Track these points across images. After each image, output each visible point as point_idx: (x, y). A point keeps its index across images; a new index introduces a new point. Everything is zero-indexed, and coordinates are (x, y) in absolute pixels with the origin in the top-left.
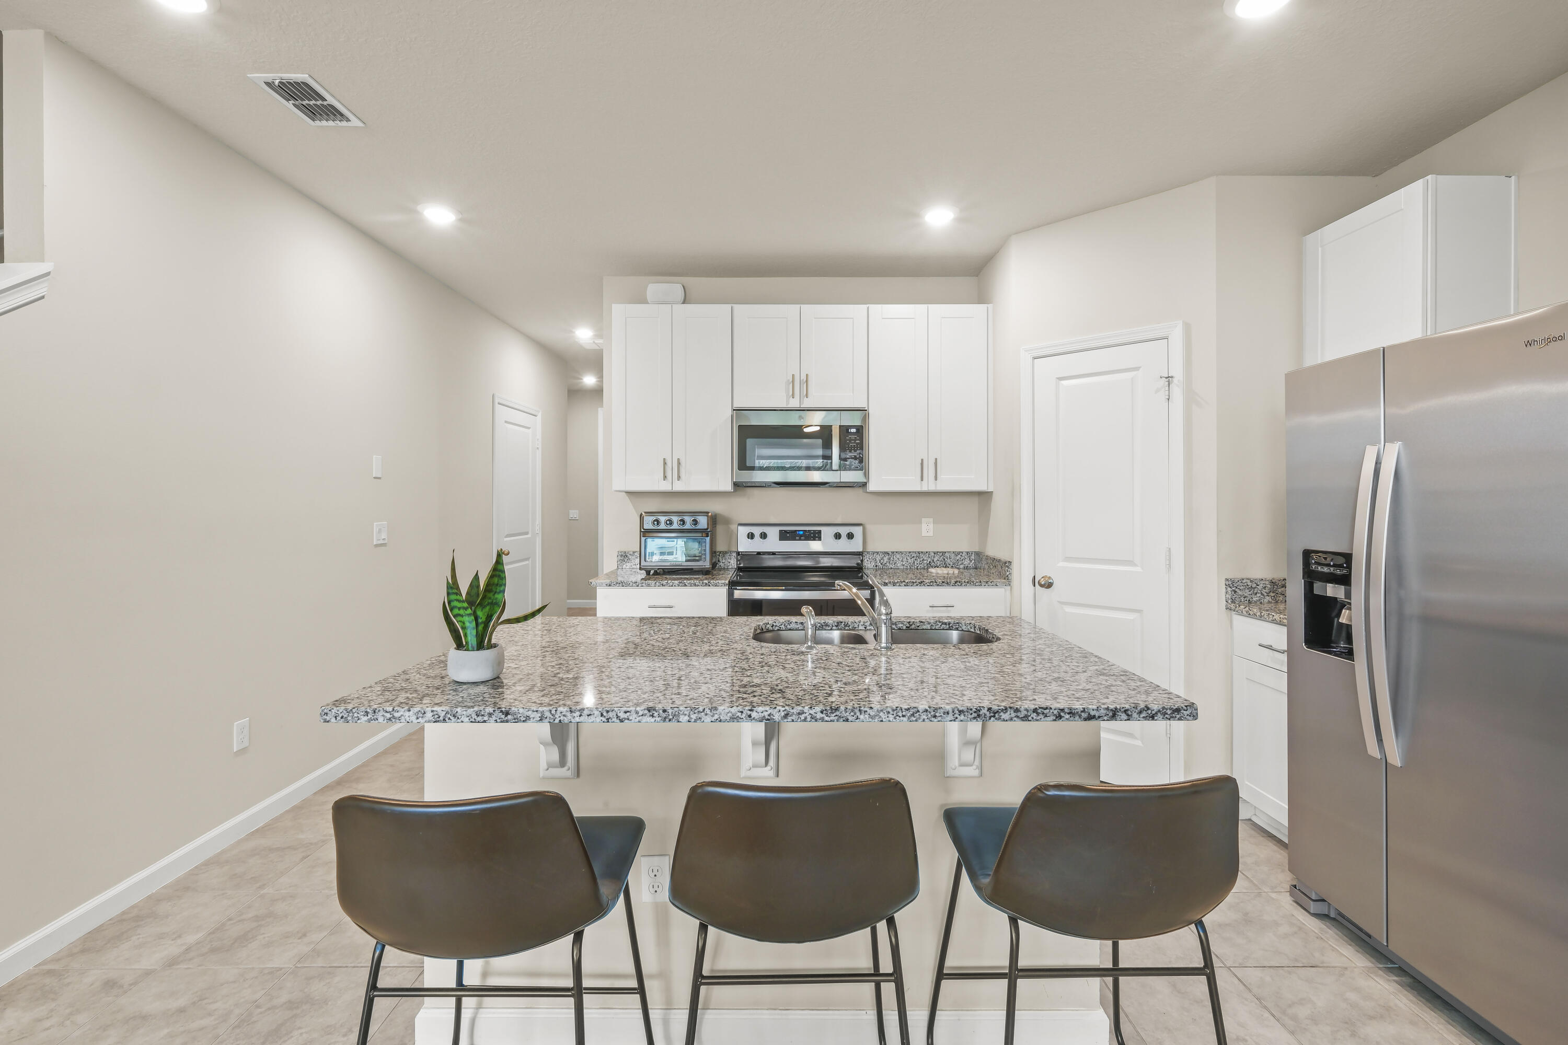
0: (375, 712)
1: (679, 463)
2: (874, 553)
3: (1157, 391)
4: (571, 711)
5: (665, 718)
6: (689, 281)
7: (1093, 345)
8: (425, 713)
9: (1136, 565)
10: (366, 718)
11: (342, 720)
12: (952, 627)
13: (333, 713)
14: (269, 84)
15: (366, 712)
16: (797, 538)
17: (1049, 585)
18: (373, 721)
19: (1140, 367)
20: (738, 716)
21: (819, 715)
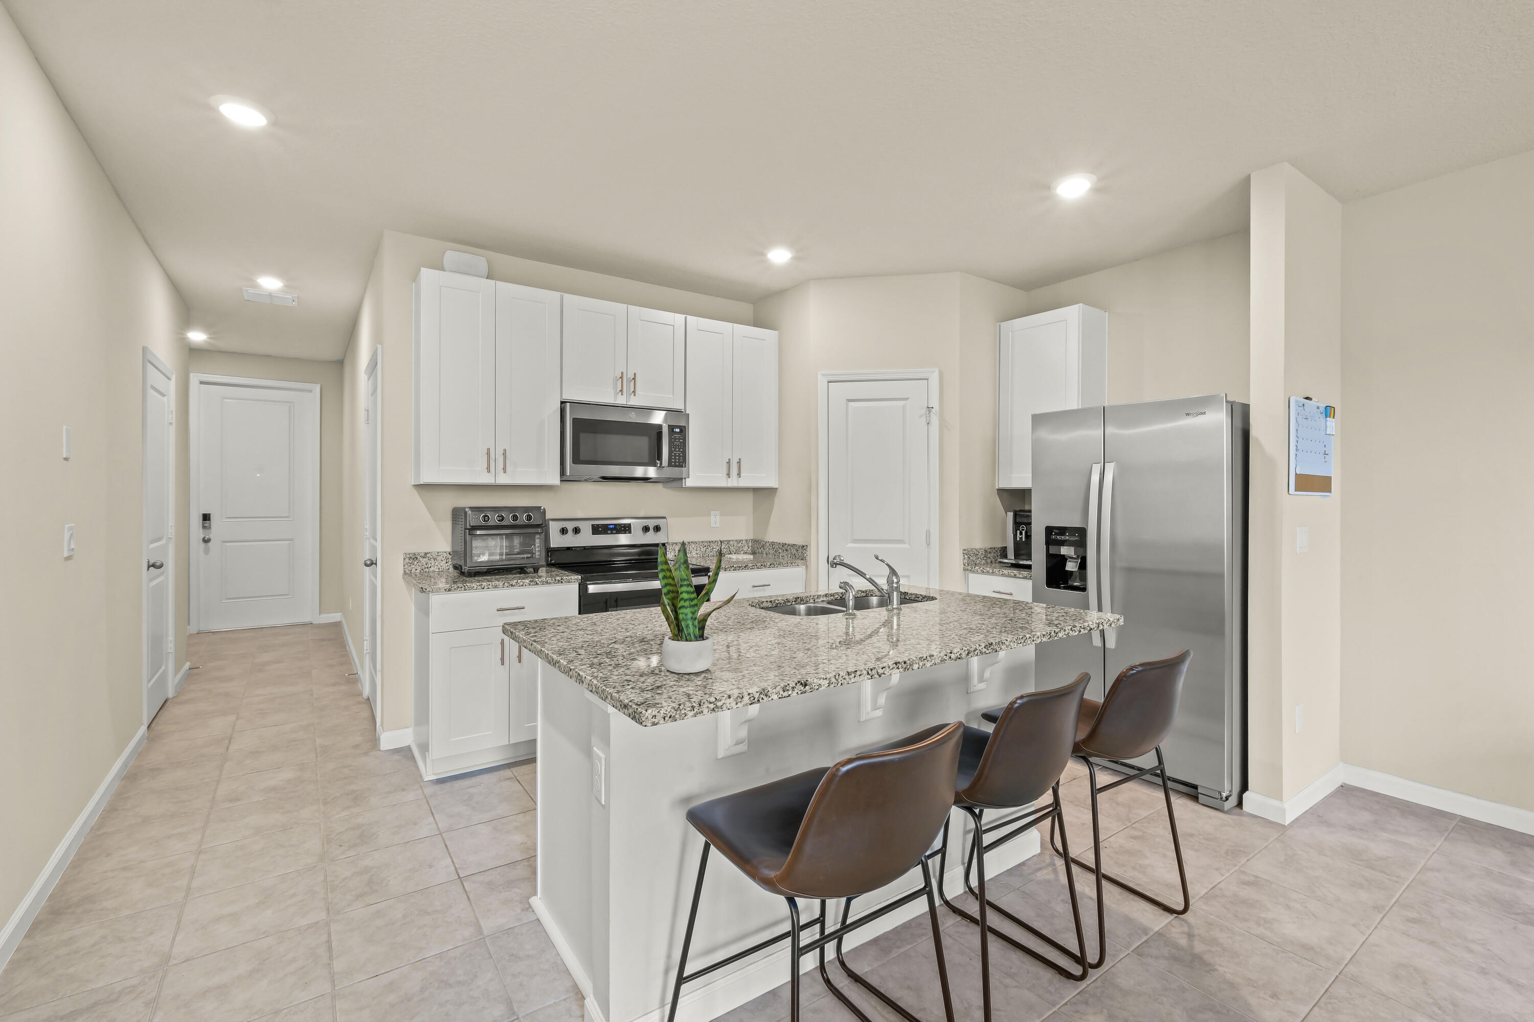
0: (700, 705)
1: (505, 454)
2: (673, 544)
3: (921, 417)
4: (848, 674)
5: (905, 669)
6: (494, 256)
7: (878, 377)
8: (743, 697)
9: (905, 543)
10: (692, 713)
11: (670, 720)
12: (868, 594)
13: (662, 714)
15: (692, 707)
16: (609, 532)
18: (699, 714)
19: (908, 399)
20: (944, 659)
21: (984, 650)
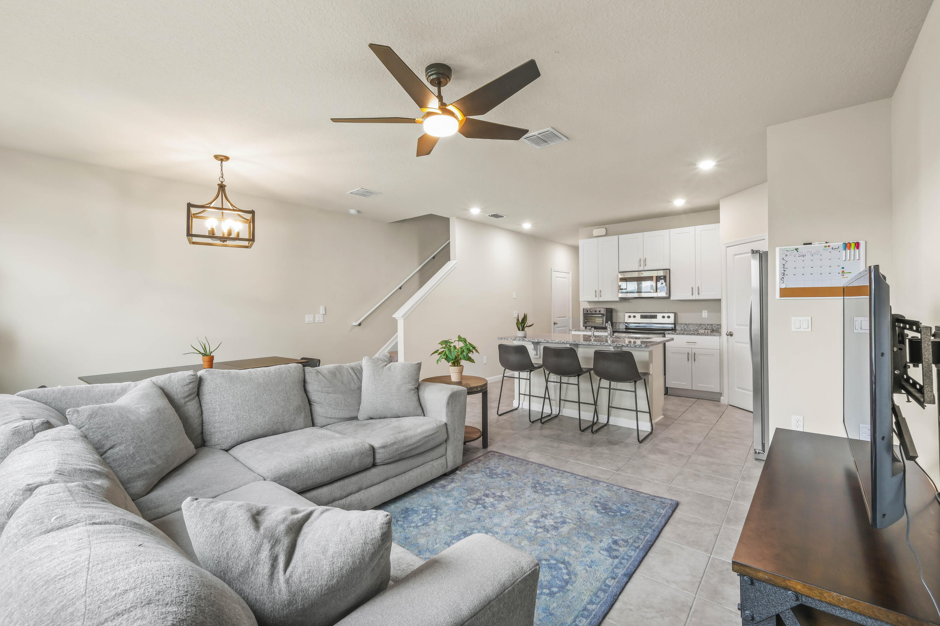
1: (600, 291)
2: (680, 324)
6: (607, 226)
7: (744, 242)
14: (489, 216)
16: (648, 318)
17: (731, 335)
